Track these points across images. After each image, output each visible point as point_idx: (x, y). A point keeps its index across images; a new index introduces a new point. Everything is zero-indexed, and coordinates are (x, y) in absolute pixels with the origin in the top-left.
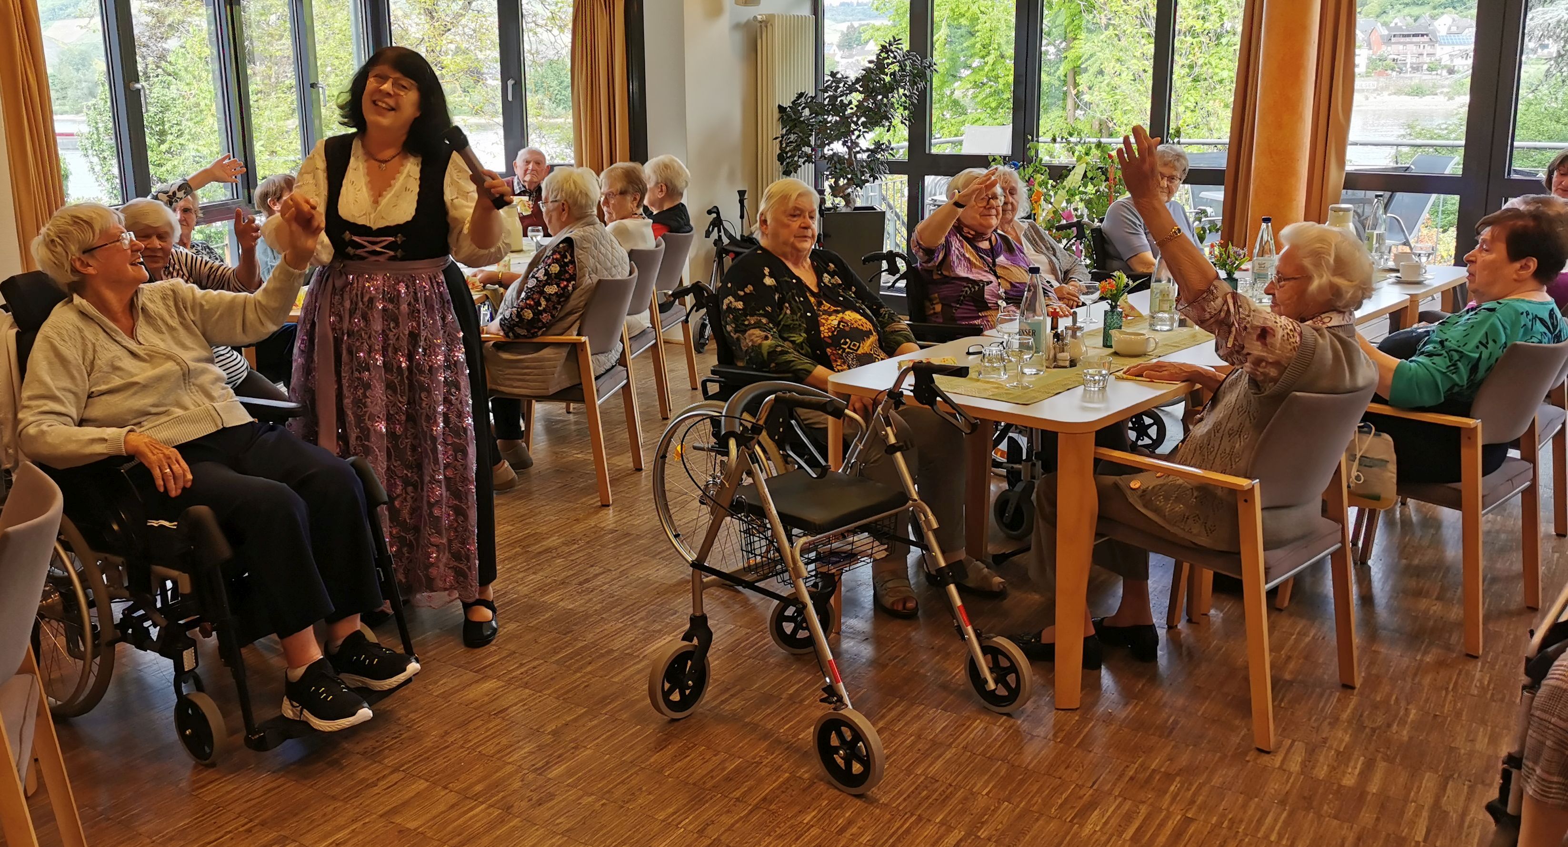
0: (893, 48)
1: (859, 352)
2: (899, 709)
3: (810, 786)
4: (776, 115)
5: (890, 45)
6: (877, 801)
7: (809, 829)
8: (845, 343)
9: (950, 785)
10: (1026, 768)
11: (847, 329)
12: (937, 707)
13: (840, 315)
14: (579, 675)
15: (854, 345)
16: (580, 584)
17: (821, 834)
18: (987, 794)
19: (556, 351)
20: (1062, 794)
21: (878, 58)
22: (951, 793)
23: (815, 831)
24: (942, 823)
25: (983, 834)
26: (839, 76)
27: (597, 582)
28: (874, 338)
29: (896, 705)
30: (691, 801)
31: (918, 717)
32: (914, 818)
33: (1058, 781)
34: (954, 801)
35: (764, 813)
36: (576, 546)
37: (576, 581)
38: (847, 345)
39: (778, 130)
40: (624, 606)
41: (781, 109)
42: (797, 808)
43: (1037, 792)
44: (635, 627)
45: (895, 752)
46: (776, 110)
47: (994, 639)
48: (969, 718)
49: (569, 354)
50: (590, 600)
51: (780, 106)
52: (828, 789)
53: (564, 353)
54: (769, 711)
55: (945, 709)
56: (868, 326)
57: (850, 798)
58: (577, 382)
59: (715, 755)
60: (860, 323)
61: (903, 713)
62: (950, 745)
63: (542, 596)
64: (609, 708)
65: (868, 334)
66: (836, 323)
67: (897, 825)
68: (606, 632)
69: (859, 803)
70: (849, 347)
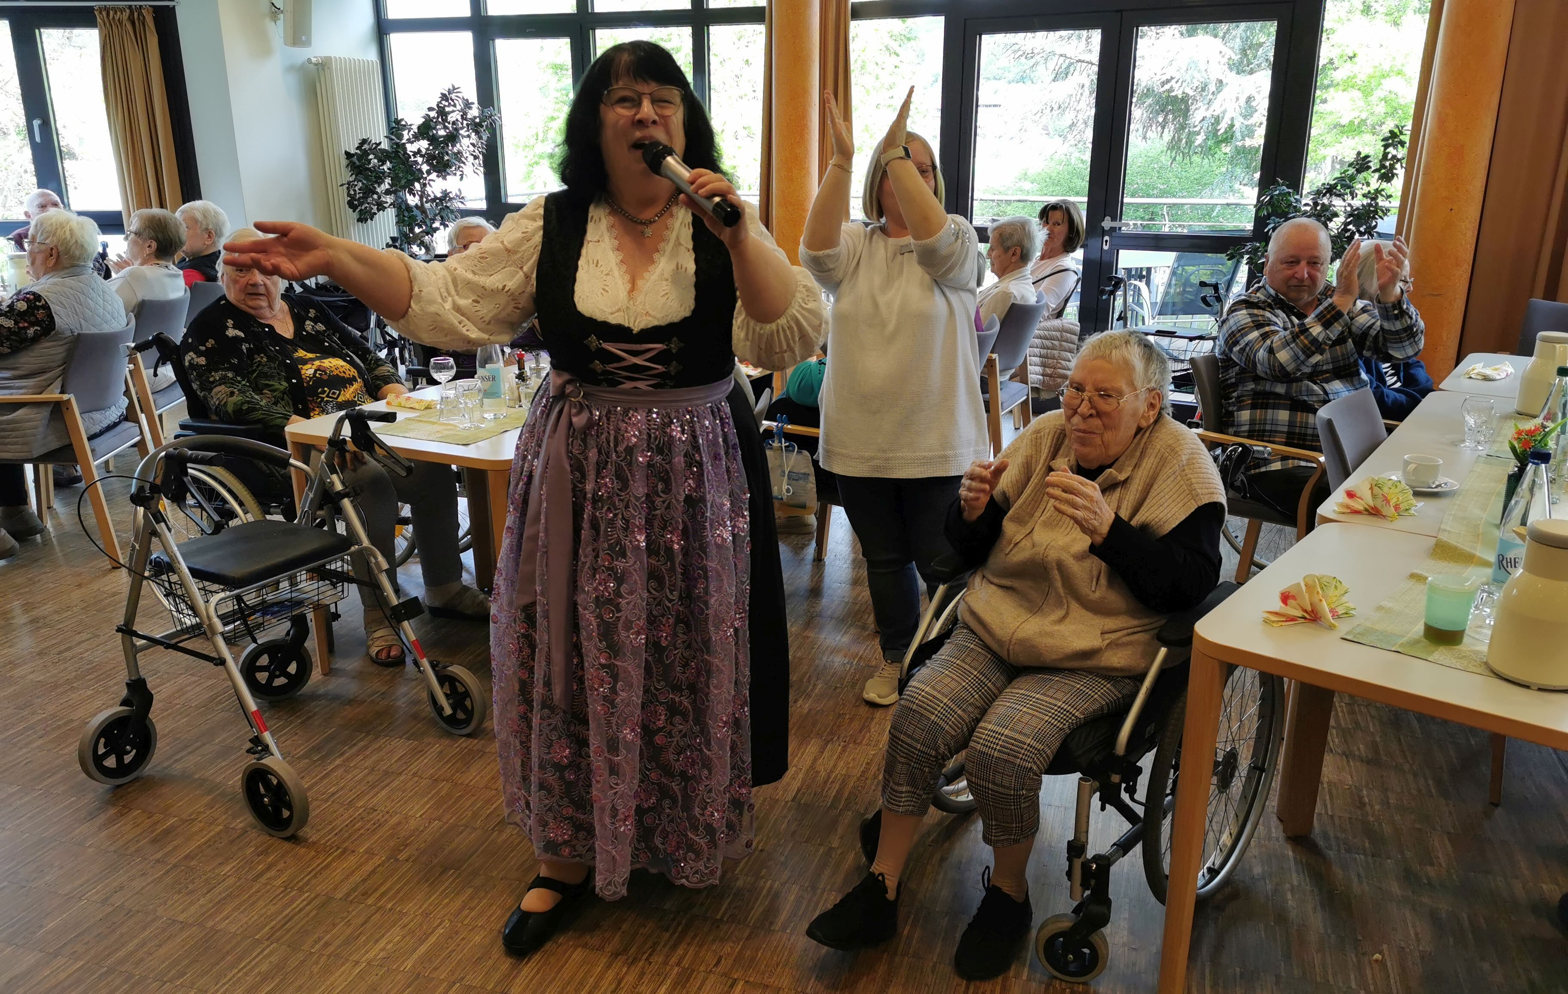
0: (453, 96)
1: (340, 400)
2: (362, 744)
3: (242, 835)
4: (344, 162)
5: (449, 93)
6: (306, 840)
7: (224, 880)
8: (324, 392)
9: (388, 812)
10: (467, 785)
11: (325, 377)
12: (401, 737)
13: (317, 363)
14: (24, 750)
15: (334, 393)
16: (60, 653)
17: (236, 882)
18: (421, 816)
19: (35, 410)
20: (492, 805)
21: (438, 105)
22: (386, 820)
23: (231, 881)
24: (366, 852)
25: (402, 857)
26: (403, 123)
27: (78, 650)
28: (357, 385)
29: (361, 740)
30: (105, 870)
31: (380, 749)
32: (340, 850)
33: (494, 792)
34: (386, 827)
35: (182, 871)
36: (70, 613)
37: (55, 651)
38: (325, 393)
39: (347, 176)
40: (100, 672)
41: (348, 155)
42: (220, 860)
43: (468, 808)
44: (107, 692)
45: (342, 788)
46: (343, 157)
47: (449, 668)
48: (429, 744)
49: (52, 412)
50: (65, 669)
51: (347, 153)
52: (259, 836)
53: (45, 412)
54: (224, 764)
55: (408, 739)
56: (353, 372)
57: (280, 841)
58: (67, 442)
59: (149, 818)
60: (343, 369)
61: (366, 747)
62: (401, 773)
63: (11, 670)
64: (46, 783)
65: (351, 381)
66: (311, 372)
67: (319, 861)
68: (70, 702)
69: (287, 845)
70: (328, 396)
